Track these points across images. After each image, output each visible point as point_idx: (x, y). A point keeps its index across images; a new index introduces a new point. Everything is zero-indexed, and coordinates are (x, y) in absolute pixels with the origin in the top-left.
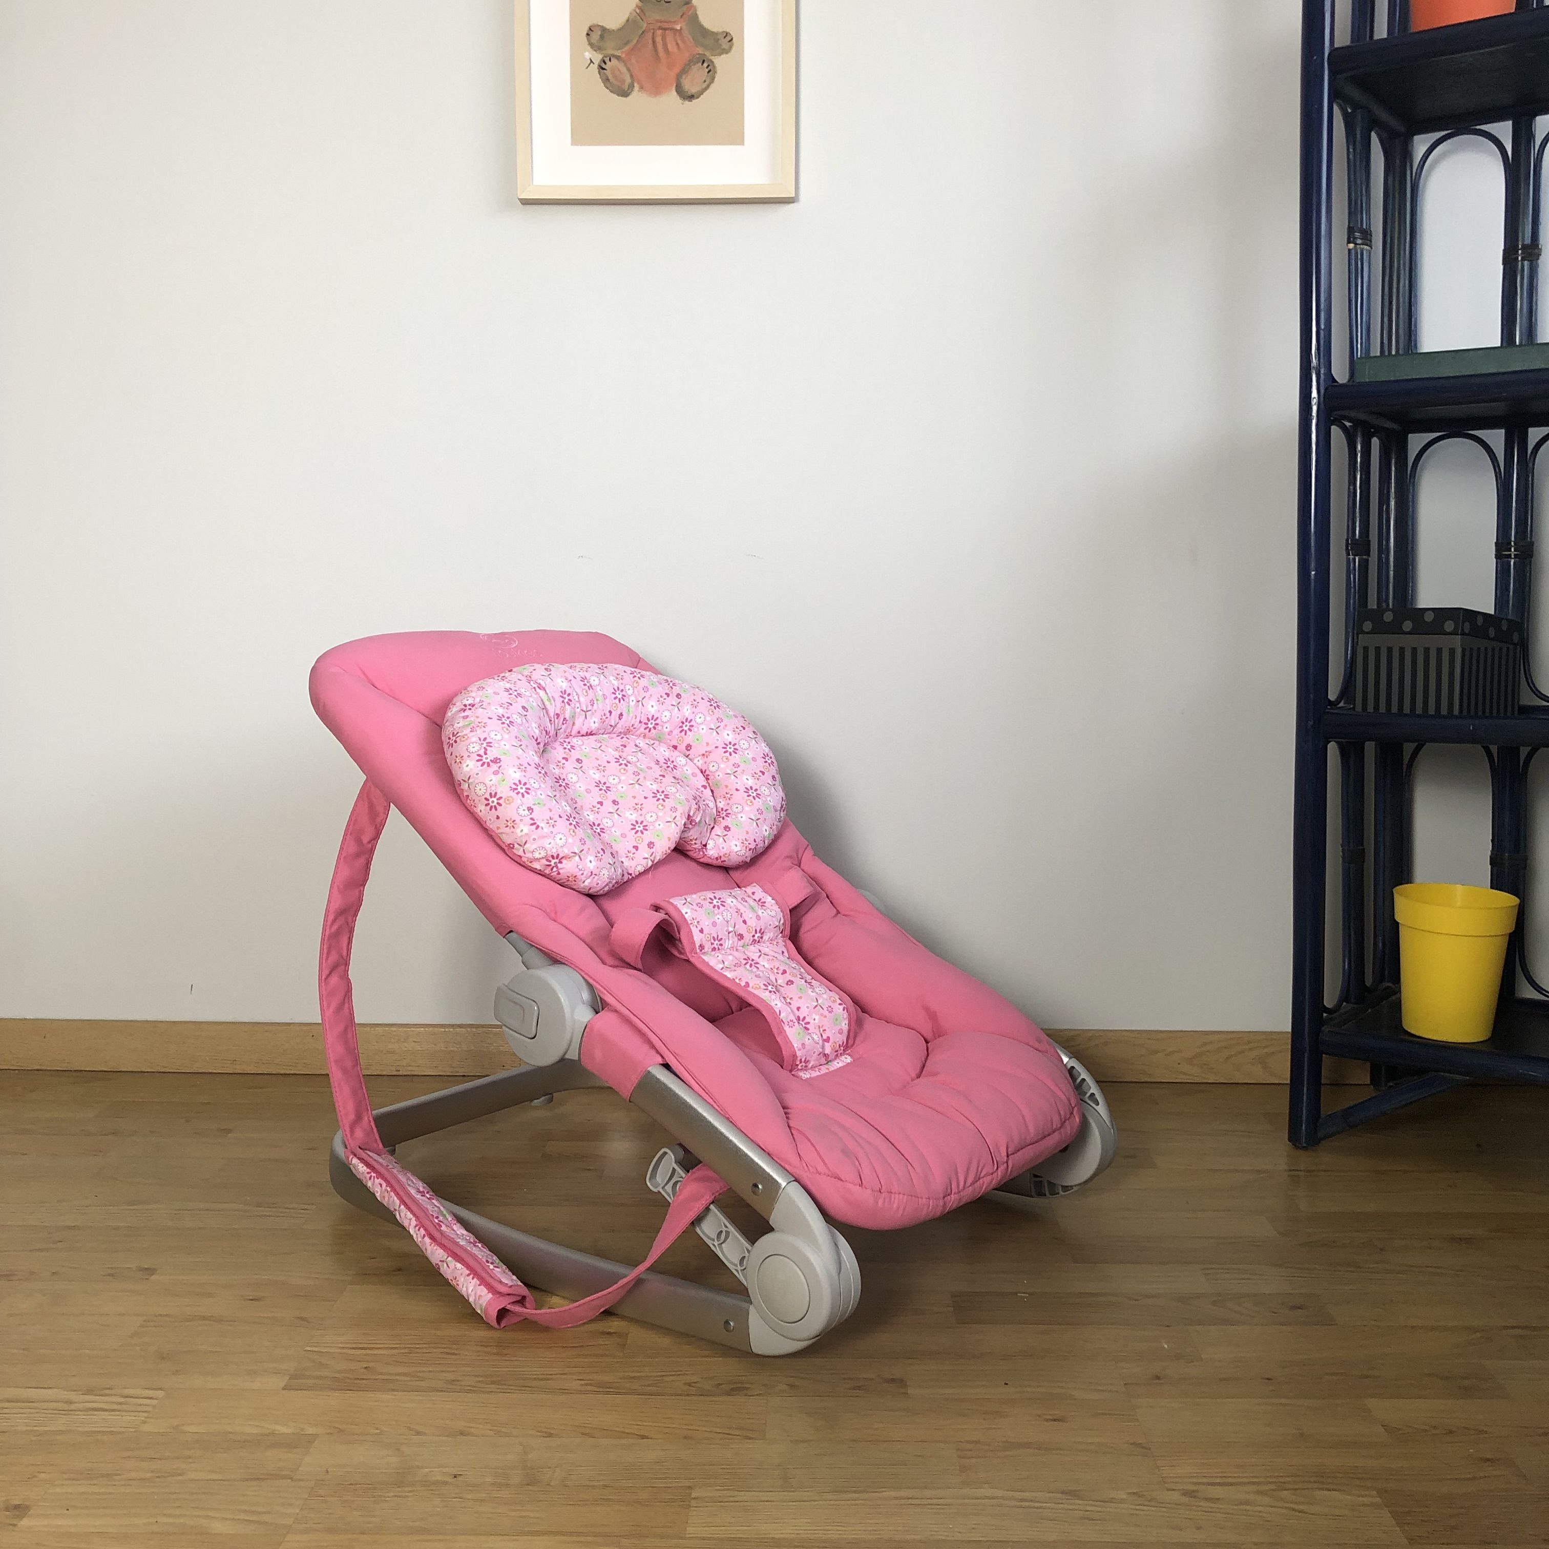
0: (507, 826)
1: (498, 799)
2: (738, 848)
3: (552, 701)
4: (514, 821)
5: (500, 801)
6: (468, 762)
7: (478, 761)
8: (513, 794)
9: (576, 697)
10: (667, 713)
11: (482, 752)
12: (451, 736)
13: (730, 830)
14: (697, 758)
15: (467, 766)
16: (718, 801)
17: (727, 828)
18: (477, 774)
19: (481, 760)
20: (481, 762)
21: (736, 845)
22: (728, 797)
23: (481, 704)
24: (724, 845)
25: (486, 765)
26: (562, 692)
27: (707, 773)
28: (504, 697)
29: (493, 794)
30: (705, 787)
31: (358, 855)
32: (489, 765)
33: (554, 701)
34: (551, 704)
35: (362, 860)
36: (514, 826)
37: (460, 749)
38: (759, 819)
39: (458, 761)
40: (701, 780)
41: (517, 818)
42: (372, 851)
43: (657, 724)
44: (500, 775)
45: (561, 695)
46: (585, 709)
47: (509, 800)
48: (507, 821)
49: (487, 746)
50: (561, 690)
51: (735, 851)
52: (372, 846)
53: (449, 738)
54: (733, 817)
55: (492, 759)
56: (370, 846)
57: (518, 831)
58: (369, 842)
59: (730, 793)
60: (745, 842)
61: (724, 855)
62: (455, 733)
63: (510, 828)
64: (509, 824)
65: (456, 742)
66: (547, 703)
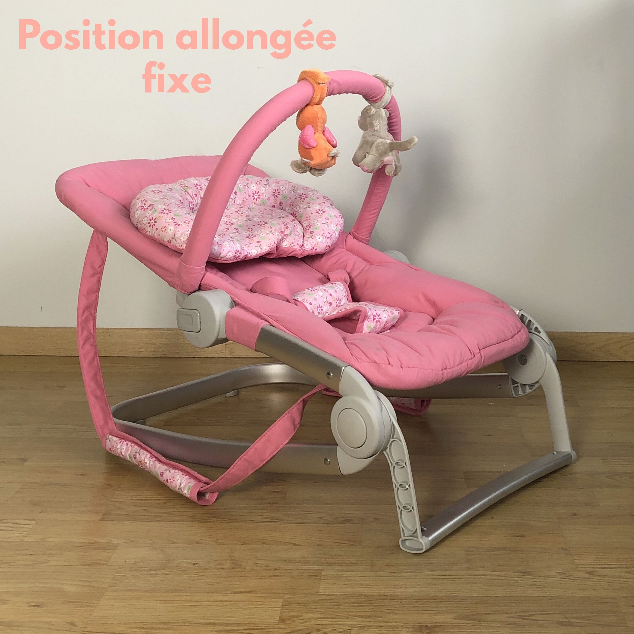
10: (263, 189)
17: (312, 232)
31: (93, 275)
35: (96, 278)
42: (101, 272)
43: (259, 195)
52: (101, 270)
56: (99, 270)
58: (99, 267)
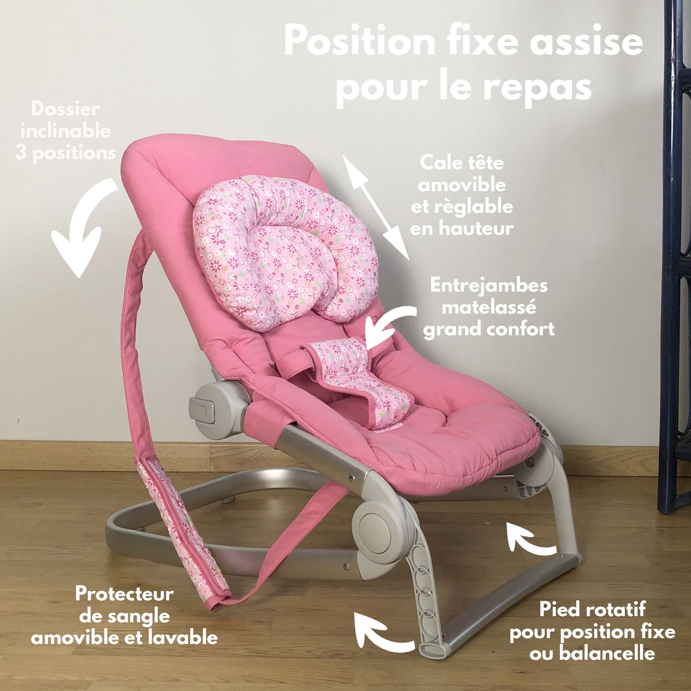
0: (220, 283)
1: (218, 266)
2: (345, 314)
3: (261, 205)
4: (225, 281)
5: (220, 267)
6: (206, 238)
7: (212, 239)
8: (228, 265)
9: (275, 204)
10: (324, 221)
11: (216, 235)
12: (199, 218)
13: (342, 302)
14: (334, 250)
15: (205, 240)
16: (340, 281)
17: (341, 300)
18: (210, 247)
19: (214, 239)
20: (214, 241)
21: (344, 313)
22: (346, 281)
23: (220, 202)
24: (337, 311)
25: (216, 243)
26: (267, 200)
27: (337, 261)
28: (235, 200)
29: (217, 262)
30: (334, 271)
32: (218, 243)
33: (262, 205)
34: (260, 207)
36: (224, 284)
37: (203, 228)
38: (361, 299)
39: (200, 235)
40: (333, 265)
41: (227, 281)
43: (316, 226)
44: (223, 251)
45: (267, 201)
46: (278, 212)
47: (225, 268)
48: (220, 280)
49: (220, 231)
50: (267, 198)
51: (343, 315)
53: (198, 219)
54: (346, 294)
55: (221, 240)
57: (226, 288)
59: (348, 279)
60: (349, 312)
61: (335, 316)
62: (202, 217)
63: (221, 285)
64: (221, 282)
65: (201, 223)
66: (258, 206)
